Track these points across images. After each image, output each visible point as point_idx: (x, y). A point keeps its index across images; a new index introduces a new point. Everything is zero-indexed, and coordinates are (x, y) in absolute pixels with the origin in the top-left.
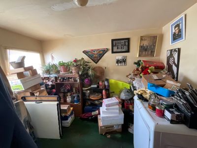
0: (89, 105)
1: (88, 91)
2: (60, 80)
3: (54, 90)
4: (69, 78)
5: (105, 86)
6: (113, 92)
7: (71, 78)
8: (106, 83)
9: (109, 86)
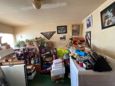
0: (45, 64)
1: (45, 56)
2: (27, 50)
3: (23, 57)
4: (32, 49)
5: (54, 52)
6: (59, 56)
7: (34, 49)
8: (55, 51)
9: (56, 52)
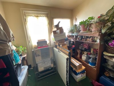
3: (74, 46)
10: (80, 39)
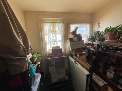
3: (94, 57)
10: (104, 49)
